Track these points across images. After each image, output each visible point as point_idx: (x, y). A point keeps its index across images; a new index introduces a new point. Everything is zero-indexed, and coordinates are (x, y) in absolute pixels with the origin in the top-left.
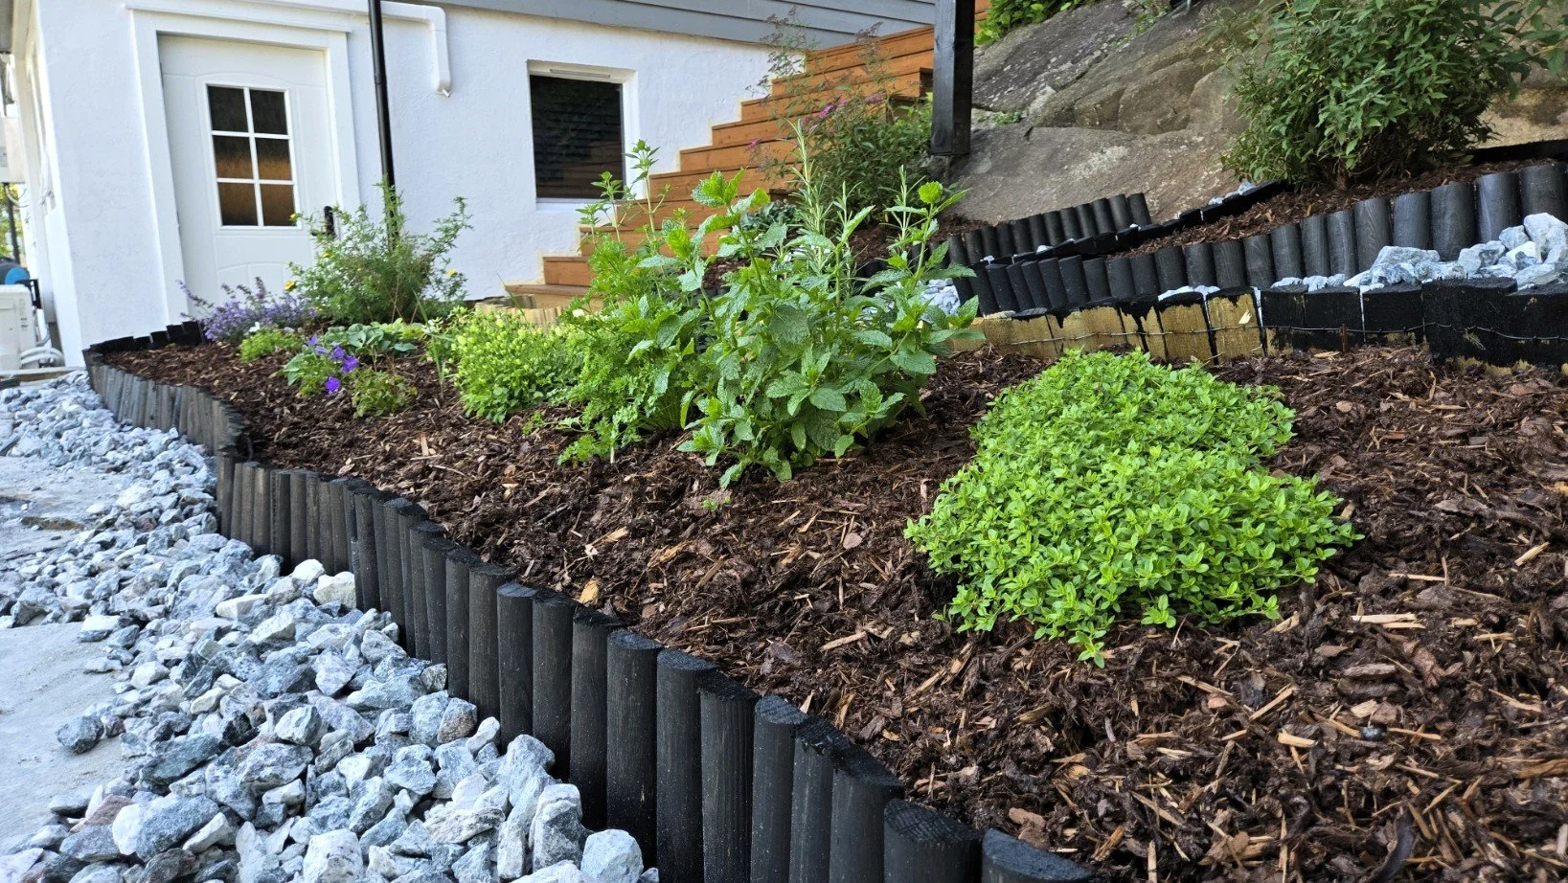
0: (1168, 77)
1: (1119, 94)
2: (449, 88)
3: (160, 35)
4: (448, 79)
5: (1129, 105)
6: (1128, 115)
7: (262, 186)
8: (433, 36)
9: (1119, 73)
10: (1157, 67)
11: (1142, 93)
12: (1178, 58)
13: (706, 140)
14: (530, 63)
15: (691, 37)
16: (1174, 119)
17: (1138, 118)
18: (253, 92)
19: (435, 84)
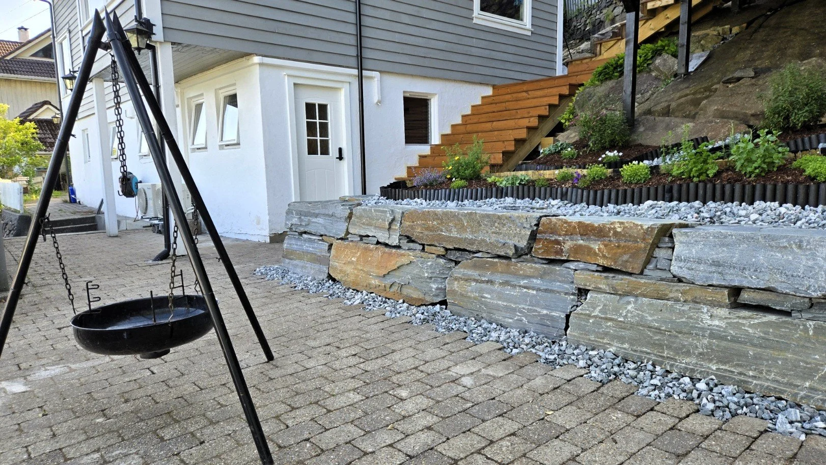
0: (687, 102)
1: (669, 106)
2: (379, 102)
3: (295, 84)
4: (380, 99)
5: (673, 110)
6: (673, 112)
7: (320, 140)
8: (376, 82)
9: (665, 99)
10: (680, 98)
11: (678, 106)
12: (687, 95)
13: (459, 121)
14: (404, 92)
15: (455, 80)
16: (689, 114)
17: (677, 114)
18: (319, 105)
19: (376, 101)
